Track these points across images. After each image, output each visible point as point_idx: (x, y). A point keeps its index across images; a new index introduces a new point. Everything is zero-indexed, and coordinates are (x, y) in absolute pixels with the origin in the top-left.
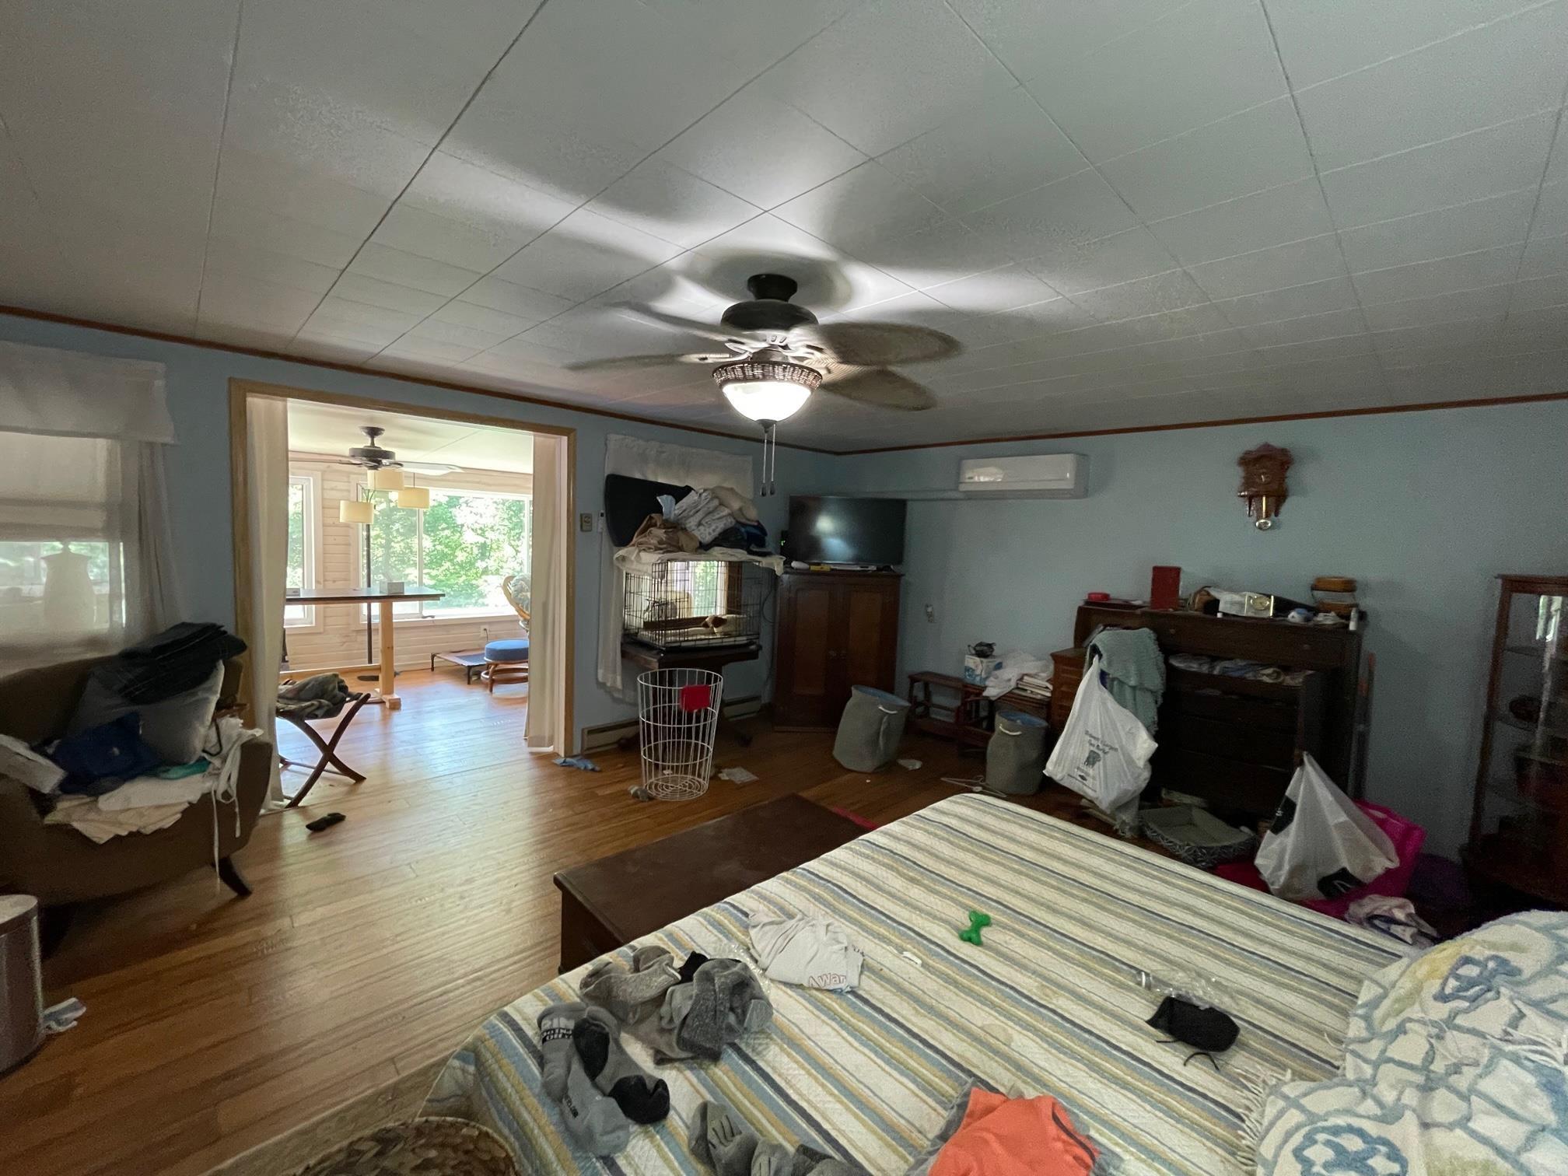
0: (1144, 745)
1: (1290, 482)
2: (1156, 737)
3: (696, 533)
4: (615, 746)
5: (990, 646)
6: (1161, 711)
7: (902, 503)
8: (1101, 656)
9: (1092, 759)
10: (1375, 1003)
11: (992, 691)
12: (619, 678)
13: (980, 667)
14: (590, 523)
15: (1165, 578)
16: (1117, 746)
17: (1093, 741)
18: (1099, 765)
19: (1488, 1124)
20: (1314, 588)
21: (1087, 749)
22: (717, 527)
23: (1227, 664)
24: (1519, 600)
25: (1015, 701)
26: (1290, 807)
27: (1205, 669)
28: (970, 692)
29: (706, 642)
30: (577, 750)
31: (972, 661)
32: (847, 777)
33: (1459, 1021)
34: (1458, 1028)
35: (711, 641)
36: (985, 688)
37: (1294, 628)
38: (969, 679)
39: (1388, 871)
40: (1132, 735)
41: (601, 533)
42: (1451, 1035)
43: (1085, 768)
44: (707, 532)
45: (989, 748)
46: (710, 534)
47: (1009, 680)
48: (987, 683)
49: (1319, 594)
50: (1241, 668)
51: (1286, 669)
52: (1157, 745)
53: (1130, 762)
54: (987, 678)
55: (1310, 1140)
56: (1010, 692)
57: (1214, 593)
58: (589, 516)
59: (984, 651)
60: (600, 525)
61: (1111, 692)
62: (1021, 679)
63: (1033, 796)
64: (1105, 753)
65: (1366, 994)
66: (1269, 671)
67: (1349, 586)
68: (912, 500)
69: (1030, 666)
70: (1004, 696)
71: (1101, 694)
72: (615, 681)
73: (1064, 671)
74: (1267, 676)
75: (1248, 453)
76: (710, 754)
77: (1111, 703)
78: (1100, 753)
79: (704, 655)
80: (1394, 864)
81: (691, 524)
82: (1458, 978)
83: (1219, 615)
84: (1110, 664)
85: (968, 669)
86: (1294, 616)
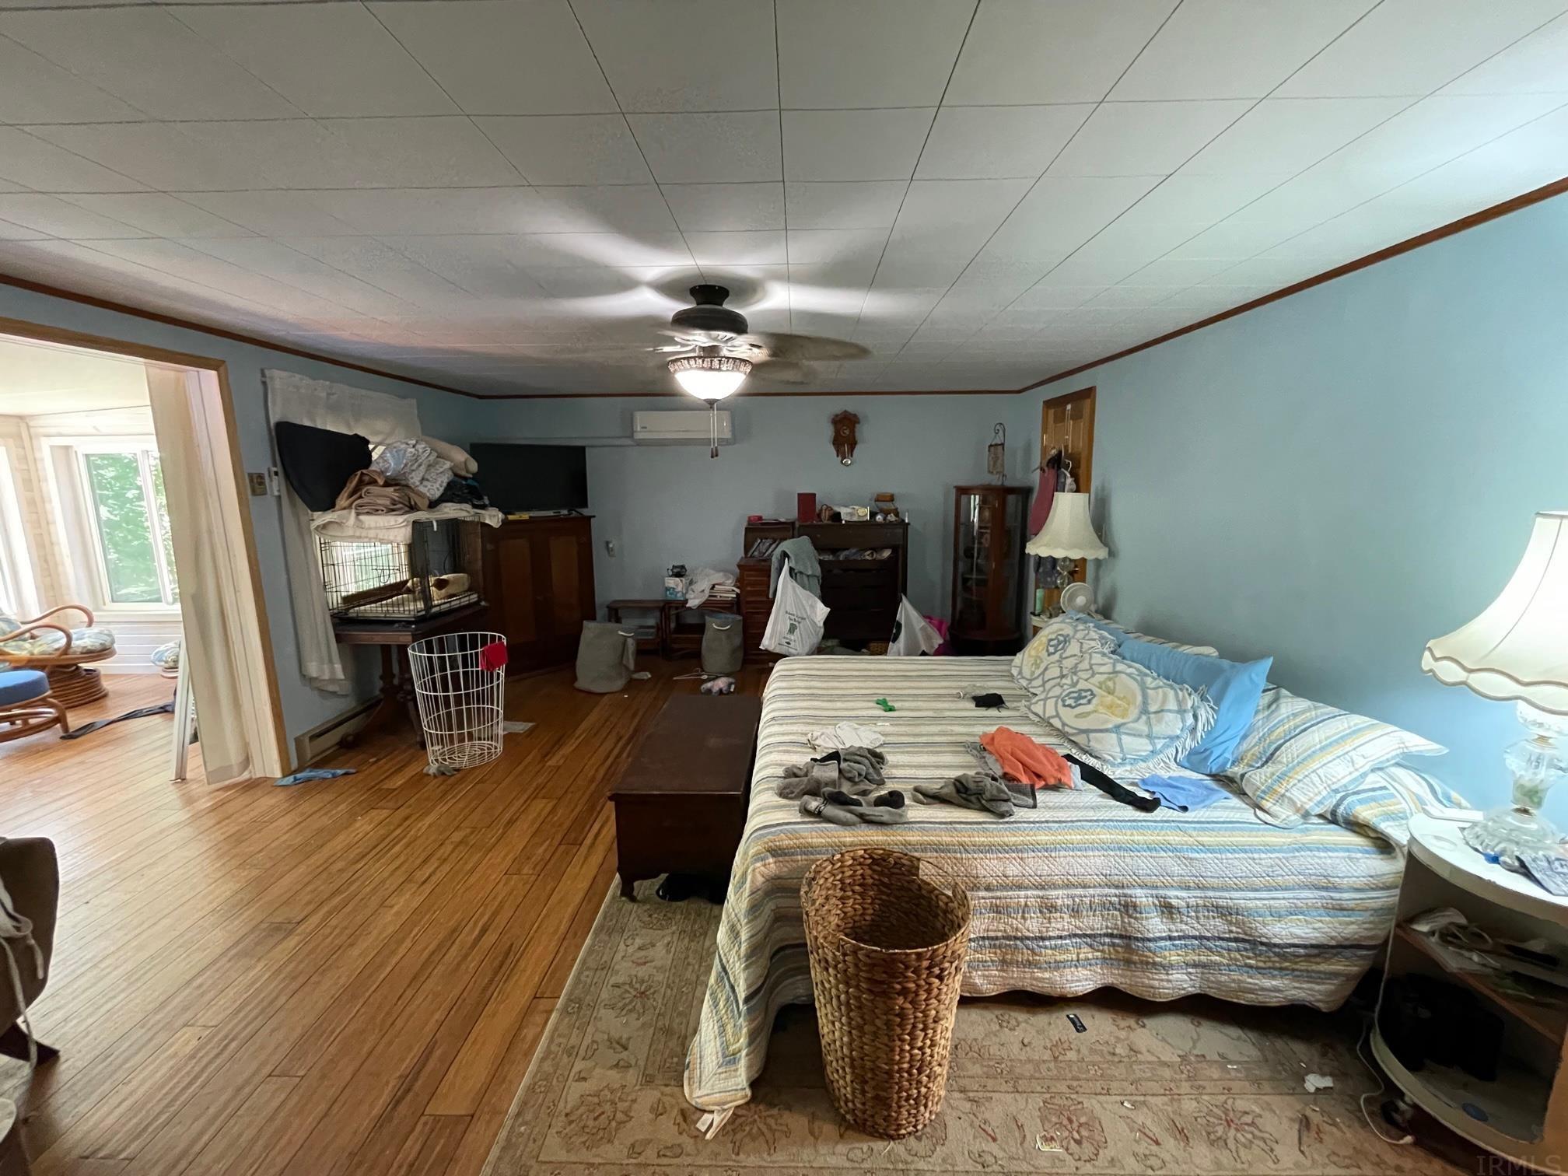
0: (822, 611)
1: (858, 435)
2: (826, 604)
3: (422, 489)
4: (337, 747)
5: (683, 567)
6: (822, 587)
7: (581, 450)
8: (789, 557)
9: (792, 629)
10: (1020, 673)
11: (694, 602)
12: (338, 667)
13: (681, 585)
14: (262, 483)
15: (807, 501)
16: (805, 616)
17: (793, 617)
18: (797, 631)
19: (1103, 669)
20: (877, 500)
21: (788, 623)
22: (442, 482)
23: (846, 553)
24: (964, 498)
25: (712, 606)
26: (899, 626)
27: (831, 557)
28: (670, 608)
29: (448, 605)
30: (294, 765)
31: (671, 582)
32: (605, 699)
33: (1064, 656)
34: (1067, 658)
35: (453, 603)
36: (686, 601)
37: (879, 525)
38: (670, 597)
39: (940, 645)
40: (813, 607)
41: (279, 497)
42: (1064, 662)
43: (788, 636)
44: (434, 488)
45: (704, 644)
46: (438, 489)
47: (703, 591)
48: (687, 596)
49: (879, 503)
50: (855, 554)
51: (875, 549)
52: (829, 609)
53: (813, 623)
54: (687, 593)
55: (1063, 701)
56: (707, 600)
57: (837, 509)
58: (261, 476)
59: (679, 572)
60: (276, 485)
61: (796, 580)
62: (713, 587)
63: (740, 671)
64: (799, 623)
65: (1015, 672)
66: (869, 552)
67: (892, 498)
68: (592, 446)
69: (717, 577)
70: (704, 603)
71: (791, 583)
72: (333, 671)
73: (748, 576)
74: (867, 556)
75: (837, 416)
76: (501, 716)
77: (799, 589)
78: (797, 624)
79: (449, 619)
80: (941, 641)
81: (414, 479)
82: (1052, 646)
83: (843, 522)
84: (796, 562)
85: (667, 589)
86: (879, 518)
